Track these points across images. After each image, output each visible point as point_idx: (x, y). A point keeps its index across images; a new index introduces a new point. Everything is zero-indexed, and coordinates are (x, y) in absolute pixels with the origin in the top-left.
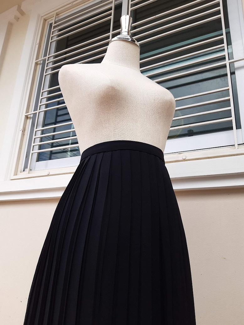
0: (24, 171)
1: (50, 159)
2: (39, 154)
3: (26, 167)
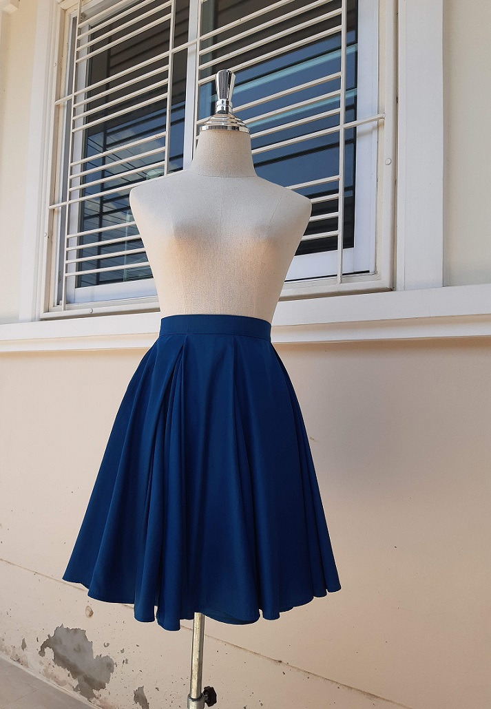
0: (58, 304)
3: (59, 299)
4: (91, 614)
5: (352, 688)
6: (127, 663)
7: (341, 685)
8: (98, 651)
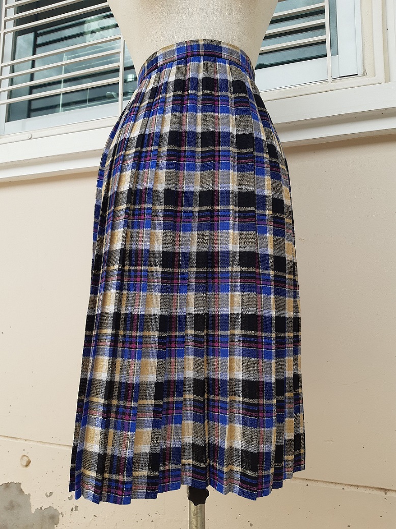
1: (29, 116)
2: (10, 106)
4: (29, 463)
5: (358, 486)
6: (76, 510)
7: (346, 485)
8: (37, 502)
